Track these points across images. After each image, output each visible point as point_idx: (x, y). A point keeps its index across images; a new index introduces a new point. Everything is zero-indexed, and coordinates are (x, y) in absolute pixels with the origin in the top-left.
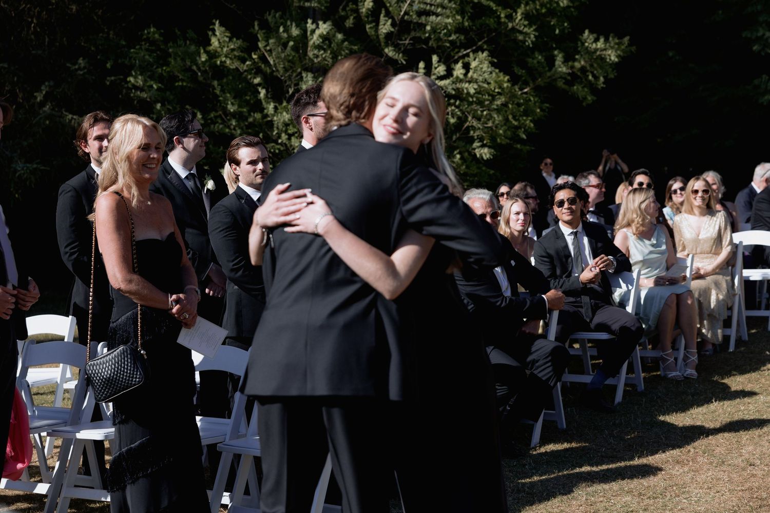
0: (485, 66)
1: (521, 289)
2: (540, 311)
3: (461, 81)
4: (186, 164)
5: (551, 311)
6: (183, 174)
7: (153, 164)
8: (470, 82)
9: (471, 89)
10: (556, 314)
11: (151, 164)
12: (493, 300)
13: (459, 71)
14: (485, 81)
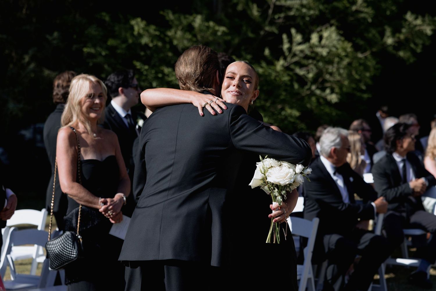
0: (334, 36)
1: (357, 197)
2: (371, 214)
3: (317, 46)
4: (124, 107)
5: (378, 214)
6: (123, 114)
7: (97, 107)
8: (323, 47)
9: (324, 52)
10: (381, 217)
11: (96, 107)
12: (336, 205)
13: (314, 38)
14: (334, 46)
